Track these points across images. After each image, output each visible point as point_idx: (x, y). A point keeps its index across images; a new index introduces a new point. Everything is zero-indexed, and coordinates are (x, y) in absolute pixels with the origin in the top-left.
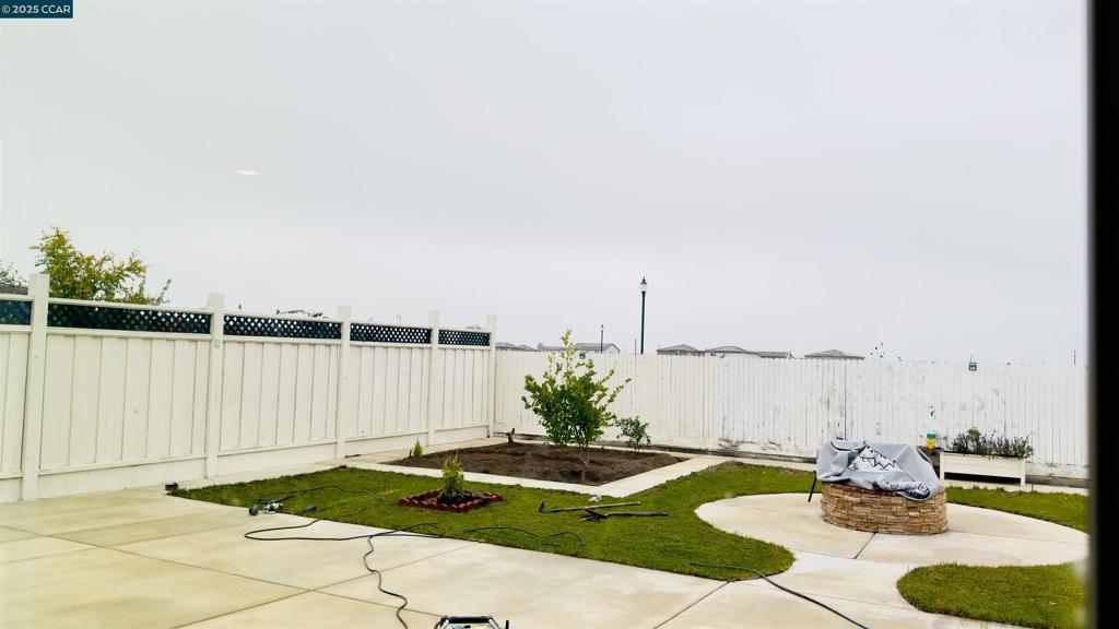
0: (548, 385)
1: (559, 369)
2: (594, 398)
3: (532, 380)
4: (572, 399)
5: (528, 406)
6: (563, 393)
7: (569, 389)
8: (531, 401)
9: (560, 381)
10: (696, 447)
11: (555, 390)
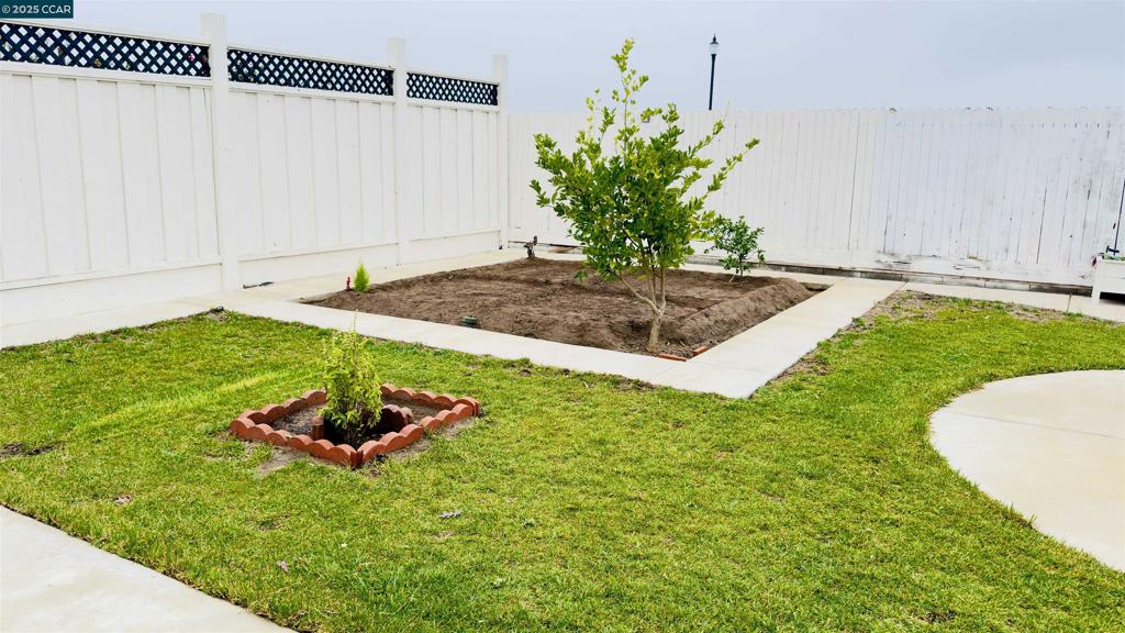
0: (584, 157)
1: (609, 121)
2: (677, 184)
3: (549, 144)
4: (635, 185)
5: (543, 201)
6: (615, 174)
7: (629, 163)
8: (549, 190)
9: (611, 149)
10: (835, 265)
11: (599, 168)
